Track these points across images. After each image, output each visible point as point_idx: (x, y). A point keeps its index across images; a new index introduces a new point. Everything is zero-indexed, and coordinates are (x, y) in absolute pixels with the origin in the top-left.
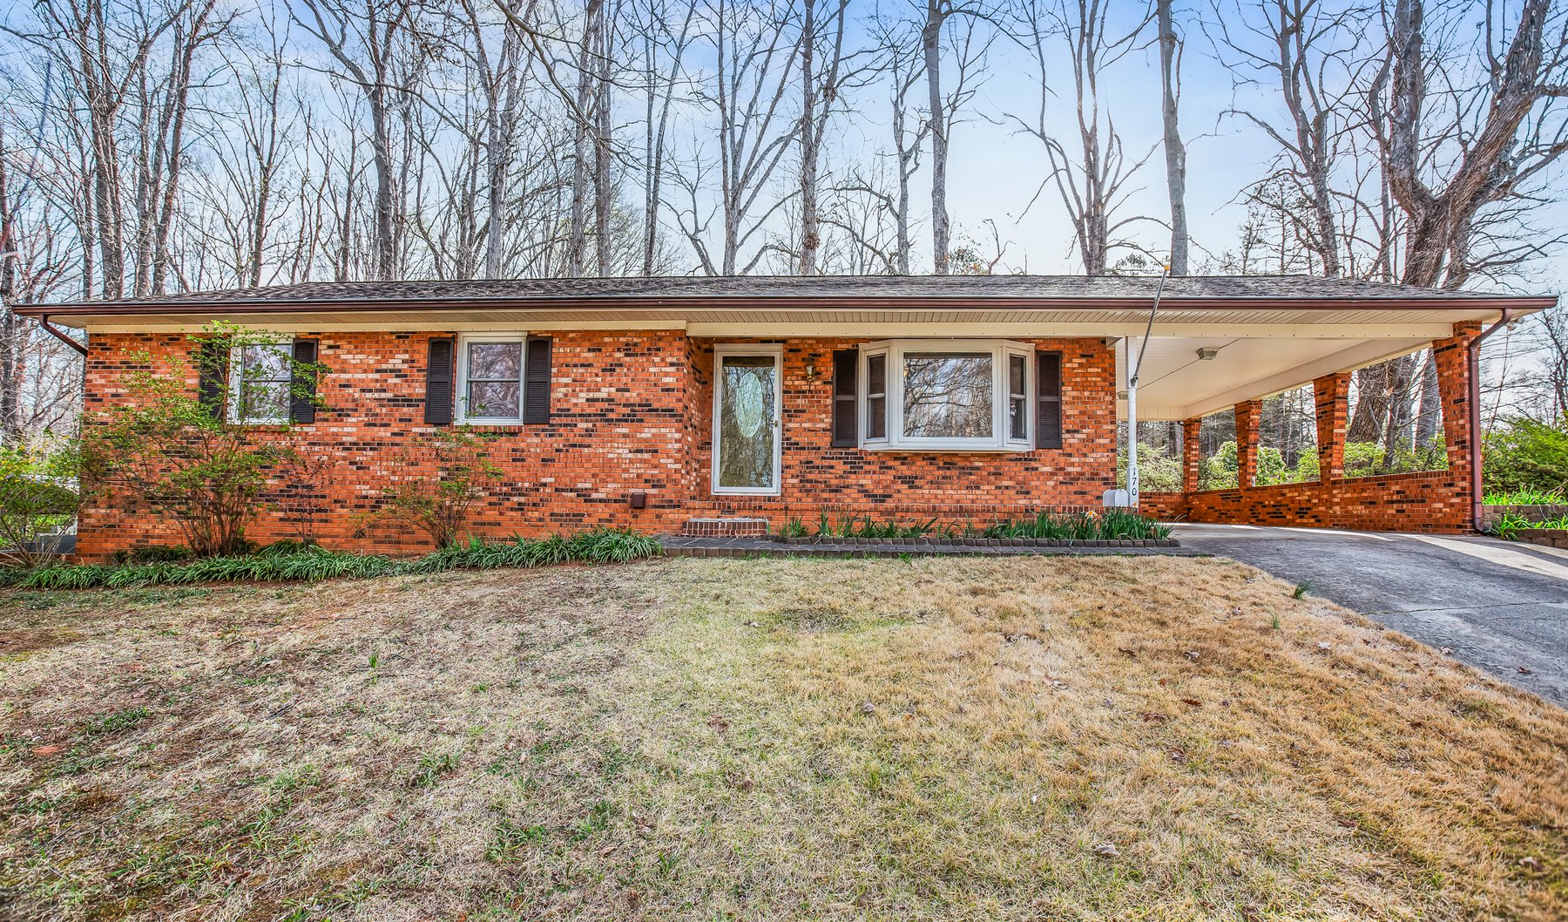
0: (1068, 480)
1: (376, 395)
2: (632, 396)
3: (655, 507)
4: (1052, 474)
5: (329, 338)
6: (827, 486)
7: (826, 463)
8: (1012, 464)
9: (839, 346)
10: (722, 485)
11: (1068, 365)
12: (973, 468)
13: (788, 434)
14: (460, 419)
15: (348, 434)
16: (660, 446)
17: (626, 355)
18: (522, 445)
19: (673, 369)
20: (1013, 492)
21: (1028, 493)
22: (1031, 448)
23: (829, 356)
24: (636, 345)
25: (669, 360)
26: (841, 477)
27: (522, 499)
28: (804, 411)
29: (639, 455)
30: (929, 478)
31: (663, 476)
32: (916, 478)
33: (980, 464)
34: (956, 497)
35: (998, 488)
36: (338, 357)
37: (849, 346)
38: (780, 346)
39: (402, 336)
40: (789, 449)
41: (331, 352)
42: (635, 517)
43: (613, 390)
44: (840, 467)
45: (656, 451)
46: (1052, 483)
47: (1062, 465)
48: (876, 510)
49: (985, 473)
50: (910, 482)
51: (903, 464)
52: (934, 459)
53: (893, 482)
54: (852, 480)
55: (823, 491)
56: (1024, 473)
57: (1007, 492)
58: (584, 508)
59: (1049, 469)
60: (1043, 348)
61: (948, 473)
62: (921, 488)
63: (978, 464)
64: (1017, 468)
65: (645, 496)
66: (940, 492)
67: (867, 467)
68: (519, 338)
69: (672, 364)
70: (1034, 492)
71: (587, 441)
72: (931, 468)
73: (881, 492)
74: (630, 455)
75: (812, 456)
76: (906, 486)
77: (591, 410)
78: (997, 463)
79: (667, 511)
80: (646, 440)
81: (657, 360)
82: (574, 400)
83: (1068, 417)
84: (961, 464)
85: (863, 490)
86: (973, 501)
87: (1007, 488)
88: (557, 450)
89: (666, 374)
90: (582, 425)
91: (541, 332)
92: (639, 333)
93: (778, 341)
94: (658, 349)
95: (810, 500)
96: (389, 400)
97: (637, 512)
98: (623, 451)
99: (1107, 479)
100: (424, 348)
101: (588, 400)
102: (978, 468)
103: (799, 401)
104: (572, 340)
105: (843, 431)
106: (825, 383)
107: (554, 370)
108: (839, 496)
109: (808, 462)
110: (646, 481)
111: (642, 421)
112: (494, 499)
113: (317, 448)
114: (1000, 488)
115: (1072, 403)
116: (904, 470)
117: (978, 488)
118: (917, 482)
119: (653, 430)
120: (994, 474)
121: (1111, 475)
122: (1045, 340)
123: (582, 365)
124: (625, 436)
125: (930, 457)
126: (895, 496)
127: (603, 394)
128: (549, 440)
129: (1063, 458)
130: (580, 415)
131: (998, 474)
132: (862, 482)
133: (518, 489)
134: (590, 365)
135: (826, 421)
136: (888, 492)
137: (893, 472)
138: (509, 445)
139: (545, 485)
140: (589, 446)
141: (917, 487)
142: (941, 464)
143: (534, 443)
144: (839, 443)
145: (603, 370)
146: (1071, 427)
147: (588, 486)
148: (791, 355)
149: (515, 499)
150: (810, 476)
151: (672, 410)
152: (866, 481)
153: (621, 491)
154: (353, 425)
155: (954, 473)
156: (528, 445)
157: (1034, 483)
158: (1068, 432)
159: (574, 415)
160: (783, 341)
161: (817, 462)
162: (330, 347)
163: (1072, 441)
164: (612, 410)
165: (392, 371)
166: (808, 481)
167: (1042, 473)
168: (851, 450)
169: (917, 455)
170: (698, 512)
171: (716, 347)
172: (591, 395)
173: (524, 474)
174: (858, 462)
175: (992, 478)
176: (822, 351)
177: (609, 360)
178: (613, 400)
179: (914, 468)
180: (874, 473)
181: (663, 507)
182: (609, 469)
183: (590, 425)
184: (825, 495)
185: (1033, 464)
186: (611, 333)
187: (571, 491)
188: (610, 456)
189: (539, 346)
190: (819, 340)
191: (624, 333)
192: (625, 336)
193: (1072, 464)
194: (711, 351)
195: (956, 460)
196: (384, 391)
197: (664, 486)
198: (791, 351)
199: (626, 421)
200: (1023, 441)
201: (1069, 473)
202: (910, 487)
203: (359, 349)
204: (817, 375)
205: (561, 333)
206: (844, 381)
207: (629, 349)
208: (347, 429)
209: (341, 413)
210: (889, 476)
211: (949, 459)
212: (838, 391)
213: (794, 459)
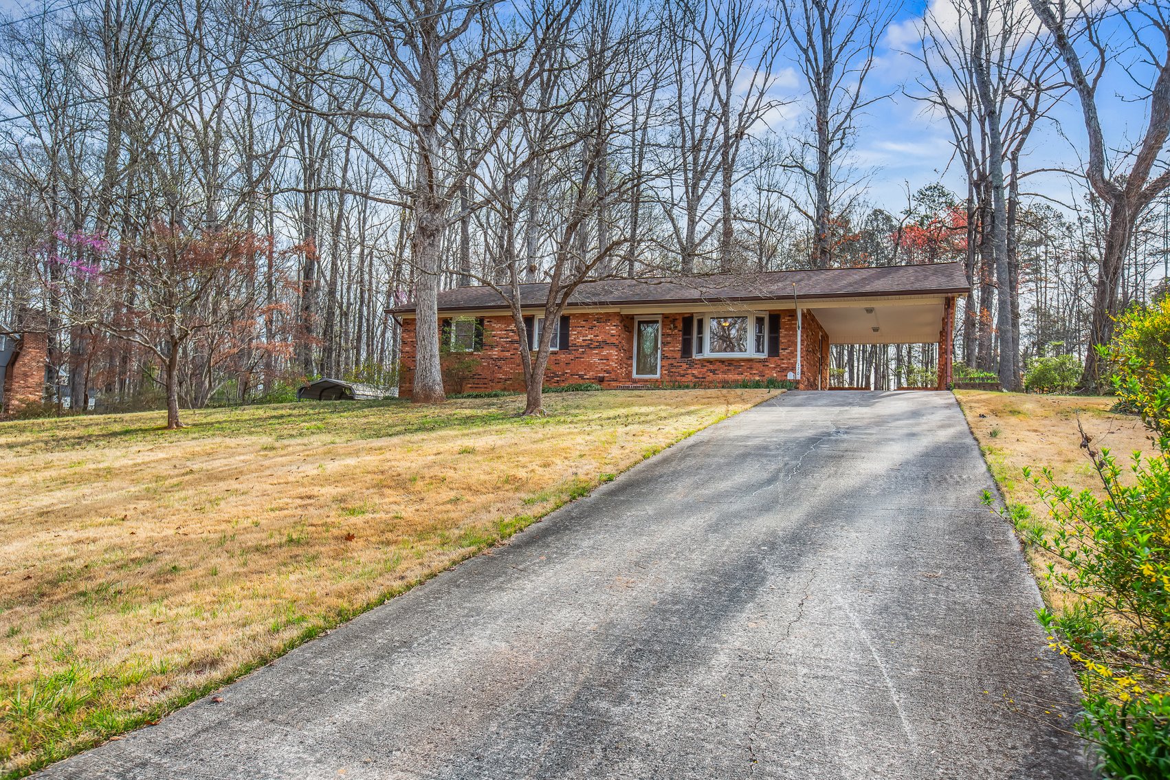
0: (781, 370)
1: (505, 340)
2: (599, 338)
3: (608, 381)
4: (774, 368)
5: (488, 319)
6: (679, 374)
7: (679, 364)
8: (757, 364)
9: (685, 316)
10: (637, 374)
11: (783, 320)
12: (740, 366)
13: (664, 353)
14: (536, 348)
15: (495, 355)
16: (610, 358)
17: (597, 323)
18: (559, 358)
19: (615, 328)
20: (757, 376)
22: (766, 357)
23: (681, 321)
24: (601, 318)
25: (614, 324)
26: (685, 370)
28: (670, 343)
29: (602, 361)
30: (722, 370)
31: (610, 369)
32: (716, 370)
33: (744, 364)
34: (733, 378)
36: (491, 325)
37: (689, 316)
40: (664, 359)
41: (489, 323)
42: (600, 385)
43: (592, 336)
44: (685, 366)
45: (608, 360)
46: (775, 372)
47: (779, 364)
49: (746, 368)
50: (713, 372)
51: (710, 364)
52: (724, 362)
53: (707, 372)
54: (689, 371)
55: (678, 376)
56: (762, 368)
58: (581, 381)
59: (773, 365)
60: (772, 314)
61: (730, 367)
62: (718, 374)
63: (742, 364)
64: (760, 365)
65: (603, 377)
66: (726, 376)
67: (696, 366)
69: (615, 326)
70: (766, 376)
71: (583, 356)
72: (722, 366)
73: (701, 376)
74: (599, 361)
75: (673, 362)
76: (712, 374)
77: (584, 344)
78: (751, 363)
79: (612, 382)
80: (604, 355)
81: (609, 324)
82: (578, 340)
83: (782, 343)
84: (735, 364)
85: (694, 376)
87: (755, 374)
88: (571, 360)
89: (613, 330)
90: (581, 350)
91: (566, 314)
92: (602, 314)
93: (659, 315)
94: (610, 320)
96: (509, 341)
97: (601, 383)
98: (596, 360)
101: (583, 340)
102: (742, 366)
103: (669, 339)
104: (577, 317)
105: (686, 351)
106: (679, 331)
107: (570, 329)
108: (684, 378)
109: (672, 364)
110: (605, 371)
111: (603, 348)
113: (483, 360)
115: (785, 337)
116: (711, 367)
118: (716, 372)
119: (607, 352)
120: (749, 368)
122: (773, 311)
123: (581, 327)
124: (596, 354)
125: (722, 361)
126: (707, 377)
127: (589, 338)
128: (568, 356)
129: (779, 361)
130: (580, 346)
131: (751, 368)
132: (694, 372)
134: (584, 327)
135: (679, 347)
136: (704, 376)
138: (554, 358)
139: (567, 373)
140: (583, 358)
141: (716, 374)
142: (727, 364)
143: (563, 357)
144: (684, 356)
145: (589, 328)
146: (783, 347)
147: (583, 373)
148: (665, 320)
150: (672, 370)
151: (615, 344)
153: (595, 375)
154: (496, 351)
155: (732, 368)
156: (561, 358)
157: (766, 372)
158: (782, 349)
159: (578, 346)
160: (662, 314)
161: (675, 364)
163: (783, 353)
164: (592, 344)
165: (510, 330)
166: (671, 372)
167: (770, 366)
168: (689, 359)
169: (716, 360)
171: (635, 318)
172: (584, 338)
173: (559, 369)
174: (692, 364)
175: (749, 370)
176: (677, 318)
177: (591, 325)
178: (592, 340)
179: (715, 366)
180: (699, 368)
182: (590, 366)
183: (584, 350)
184: (678, 378)
185: (767, 364)
186: (592, 315)
187: (576, 375)
188: (591, 361)
190: (677, 314)
193: (782, 363)
194: (633, 320)
195: (733, 362)
196: (508, 338)
197: (611, 373)
198: (665, 318)
199: (597, 348)
200: (762, 354)
201: (782, 367)
202: (714, 374)
203: (499, 322)
204: (675, 327)
205: (574, 315)
206: (687, 330)
207: (598, 320)
208: (495, 353)
209: (492, 347)
210: (705, 369)
211: (730, 362)
212: (684, 334)
213: (666, 363)
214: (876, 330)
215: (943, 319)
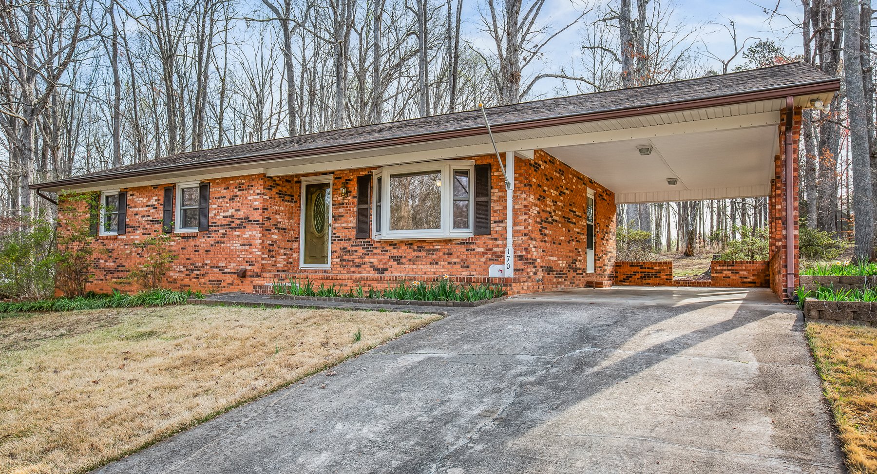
0: (494, 257)
1: (146, 219)
2: (241, 214)
3: (251, 277)
4: (484, 253)
5: (131, 190)
6: (354, 263)
7: (354, 249)
8: (458, 246)
9: (361, 173)
10: (305, 263)
11: (496, 174)
12: (434, 250)
13: (335, 231)
14: (178, 230)
15: (137, 239)
16: (253, 242)
17: (239, 190)
18: (198, 243)
19: (258, 197)
20: (458, 266)
21: (468, 267)
22: (471, 235)
23: (356, 180)
24: (243, 184)
25: (257, 191)
26: (361, 257)
27: (198, 272)
28: (342, 216)
29: (244, 247)
30: (409, 257)
31: (253, 259)
32: (401, 257)
33: (439, 247)
34: (424, 270)
35: (449, 263)
36: (133, 200)
37: (365, 173)
38: (331, 176)
39: (155, 187)
40: (335, 240)
41: (131, 197)
42: (242, 282)
43: (233, 210)
44: (361, 251)
45: (251, 245)
46: (483, 260)
47: (490, 247)
48: (351, 279)
49: (441, 254)
50: (398, 259)
51: (394, 248)
52: (411, 244)
53: (389, 260)
54: (367, 259)
55: (352, 266)
56: (466, 253)
57: (455, 266)
58: (222, 277)
59: (482, 250)
60: (479, 163)
61: (420, 254)
62: (404, 264)
63: (437, 247)
64: (462, 249)
65: (246, 270)
66: (415, 266)
67: (375, 251)
68: (196, 184)
69: (258, 194)
70: (472, 267)
71: (223, 240)
72: (410, 250)
73: (382, 267)
74: (240, 247)
75: (346, 244)
76: (396, 263)
77: (224, 223)
78: (449, 246)
79: (255, 279)
80: (247, 239)
81: (252, 192)
82: (218, 217)
83: (495, 211)
84: (427, 248)
85: (373, 266)
86: (434, 273)
87: (455, 263)
88: (212, 245)
89: (256, 200)
90: (221, 231)
91: (205, 180)
92: (244, 177)
93: (330, 173)
94: (252, 186)
95: (345, 272)
96: (151, 221)
97: (243, 279)
98: (236, 245)
99: (521, 256)
100: (162, 193)
101: (224, 217)
102: (437, 250)
103: (341, 210)
104: (218, 183)
105: (363, 230)
106: (354, 197)
107: (210, 201)
108: (360, 270)
109: (344, 248)
110: (247, 262)
111: (245, 227)
112: (188, 272)
113: (126, 247)
114: (450, 263)
115: (499, 201)
116: (395, 252)
117: (437, 264)
118: (402, 260)
119: (250, 233)
120: (447, 254)
121: (524, 253)
122: (481, 156)
123: (222, 197)
124: (238, 236)
125: (409, 243)
126: (389, 269)
127: (229, 214)
128: (208, 239)
129: (491, 242)
130: (221, 225)
131: (449, 254)
132: (372, 260)
133: (196, 267)
134: (224, 197)
135: (353, 222)
136: (386, 266)
137: (388, 254)
138: (193, 243)
139: (206, 264)
140: (224, 243)
141: (402, 264)
142: (416, 248)
143: (203, 242)
144: (360, 236)
145: (230, 200)
146: (497, 219)
147: (223, 265)
148: (336, 181)
149: (195, 272)
150: (345, 257)
151: (258, 221)
152: (374, 260)
153: (236, 268)
154: (139, 234)
155: (423, 253)
156: (201, 243)
157: (472, 260)
158: (495, 222)
159: (218, 226)
160: (332, 173)
161: (349, 248)
162: (131, 195)
163: (497, 229)
164: (233, 222)
165: (152, 206)
166: (345, 260)
167: (478, 253)
168: (367, 240)
169: (402, 242)
170: (268, 279)
171: (303, 179)
172: (225, 214)
173: (199, 259)
174: (369, 248)
175: (446, 256)
176: (352, 177)
177: (232, 194)
178: (233, 216)
179: (400, 251)
180: (378, 254)
181: (253, 277)
182: (231, 255)
183: (224, 231)
184: (353, 269)
185: (472, 246)
186: (233, 178)
187: (217, 267)
188: (232, 248)
189: (204, 187)
190: (350, 170)
191: (238, 178)
192: (238, 179)
193: (497, 246)
194: (299, 182)
195: (424, 245)
196: (149, 216)
197: (254, 265)
198: (336, 178)
199: (239, 228)
200: (466, 230)
201: (495, 253)
202: (398, 264)
203: (141, 195)
204: (348, 192)
205: (213, 180)
206: (363, 196)
207: (240, 187)
208: (137, 237)
209: (135, 229)
210: (386, 256)
211: (420, 244)
212: (360, 203)
213: (338, 246)
214: (672, 182)
215: (777, 158)
